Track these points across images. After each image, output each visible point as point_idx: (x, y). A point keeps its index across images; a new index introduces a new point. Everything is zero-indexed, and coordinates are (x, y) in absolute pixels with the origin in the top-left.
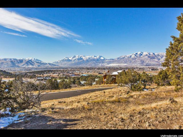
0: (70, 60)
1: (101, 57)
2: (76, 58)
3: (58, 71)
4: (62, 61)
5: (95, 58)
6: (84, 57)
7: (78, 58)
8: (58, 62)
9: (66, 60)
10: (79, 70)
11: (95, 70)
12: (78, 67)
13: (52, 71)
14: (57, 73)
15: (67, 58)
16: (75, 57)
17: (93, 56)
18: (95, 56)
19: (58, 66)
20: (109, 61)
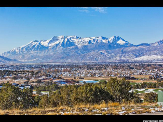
0: (43, 48)
1: (119, 39)
2: (58, 42)
3: (24, 72)
4: (24, 50)
5: (104, 41)
6: (78, 40)
7: (63, 43)
8: (15, 52)
9: (34, 46)
10: (69, 71)
11: (108, 70)
12: (66, 64)
13: (9, 73)
14: (22, 78)
15: (36, 43)
16: (55, 39)
17: (100, 38)
18: (103, 38)
19: (15, 60)
20: (137, 48)
